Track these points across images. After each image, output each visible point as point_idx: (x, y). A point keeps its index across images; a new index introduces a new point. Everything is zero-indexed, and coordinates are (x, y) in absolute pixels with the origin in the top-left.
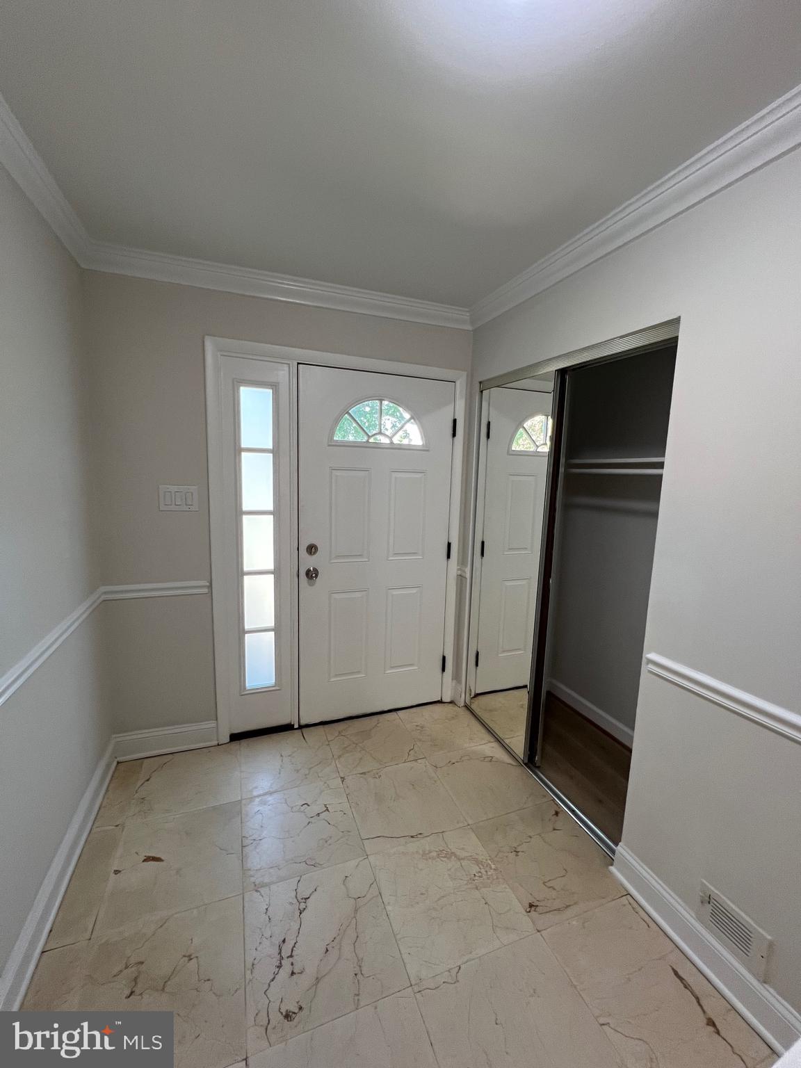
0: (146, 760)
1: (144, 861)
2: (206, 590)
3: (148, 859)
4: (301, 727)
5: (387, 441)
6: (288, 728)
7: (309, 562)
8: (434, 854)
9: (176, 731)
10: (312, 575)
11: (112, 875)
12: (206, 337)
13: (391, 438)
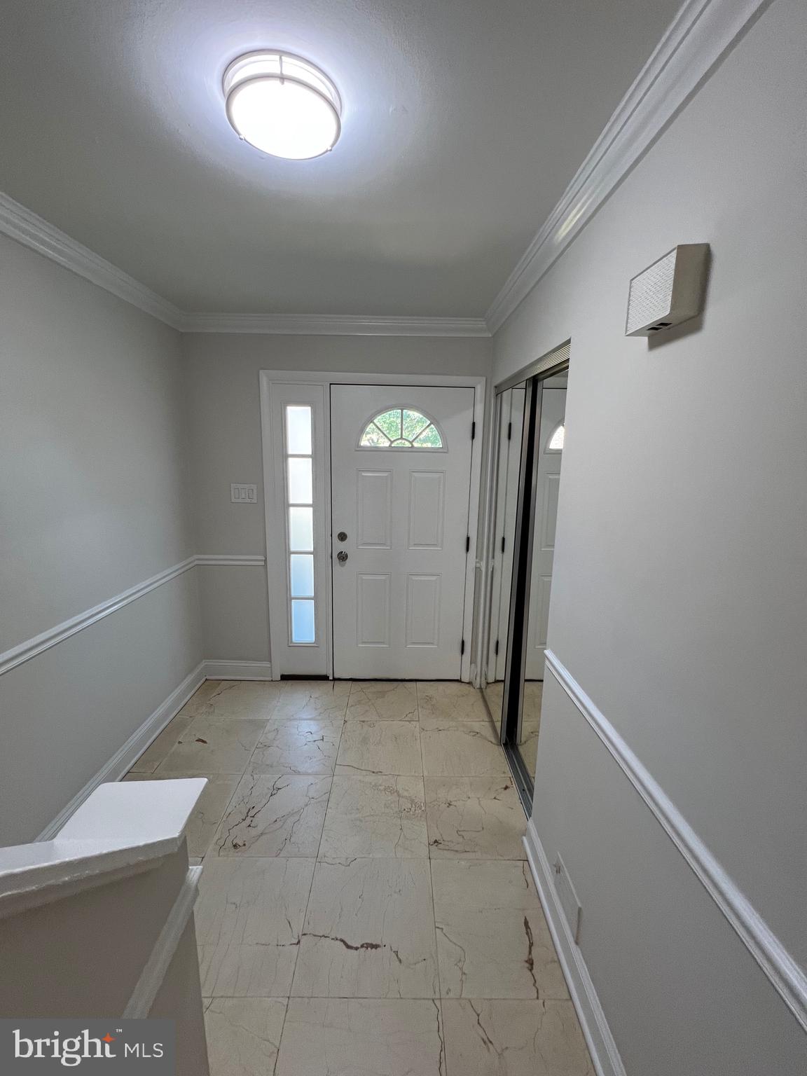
0: (223, 682)
1: (197, 741)
2: (263, 563)
3: (199, 740)
4: (334, 679)
5: (408, 444)
6: (324, 678)
7: (340, 546)
8: (382, 788)
9: (247, 665)
10: (343, 557)
11: (177, 743)
12: (261, 372)
13: (411, 443)
